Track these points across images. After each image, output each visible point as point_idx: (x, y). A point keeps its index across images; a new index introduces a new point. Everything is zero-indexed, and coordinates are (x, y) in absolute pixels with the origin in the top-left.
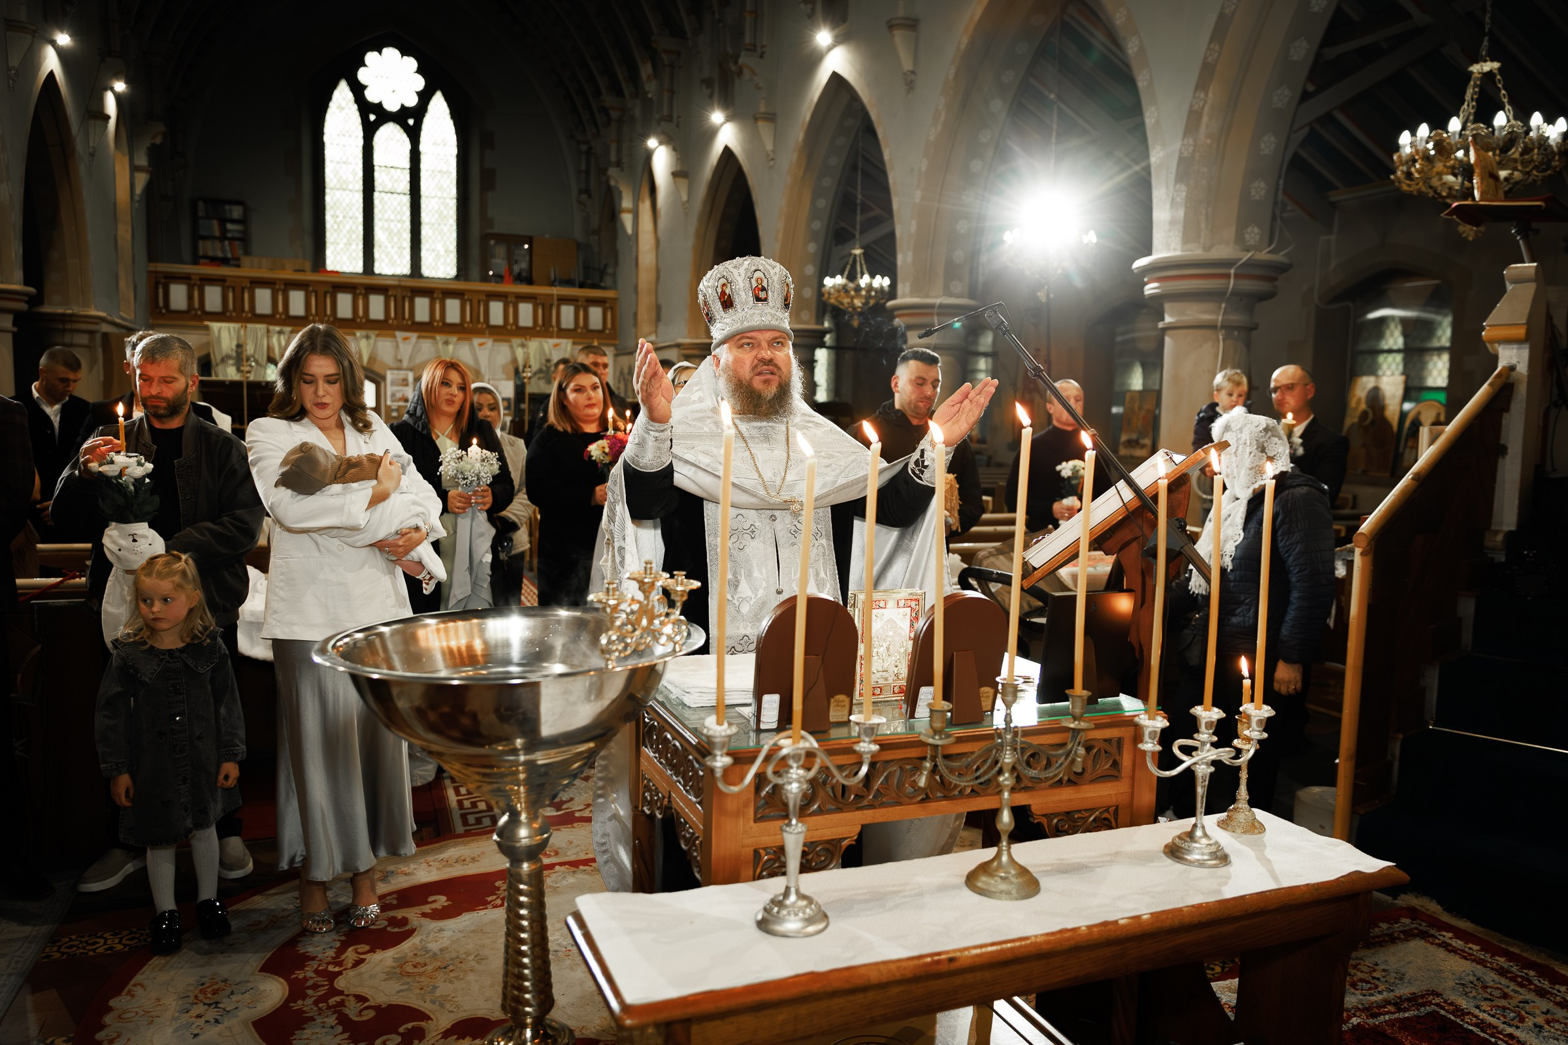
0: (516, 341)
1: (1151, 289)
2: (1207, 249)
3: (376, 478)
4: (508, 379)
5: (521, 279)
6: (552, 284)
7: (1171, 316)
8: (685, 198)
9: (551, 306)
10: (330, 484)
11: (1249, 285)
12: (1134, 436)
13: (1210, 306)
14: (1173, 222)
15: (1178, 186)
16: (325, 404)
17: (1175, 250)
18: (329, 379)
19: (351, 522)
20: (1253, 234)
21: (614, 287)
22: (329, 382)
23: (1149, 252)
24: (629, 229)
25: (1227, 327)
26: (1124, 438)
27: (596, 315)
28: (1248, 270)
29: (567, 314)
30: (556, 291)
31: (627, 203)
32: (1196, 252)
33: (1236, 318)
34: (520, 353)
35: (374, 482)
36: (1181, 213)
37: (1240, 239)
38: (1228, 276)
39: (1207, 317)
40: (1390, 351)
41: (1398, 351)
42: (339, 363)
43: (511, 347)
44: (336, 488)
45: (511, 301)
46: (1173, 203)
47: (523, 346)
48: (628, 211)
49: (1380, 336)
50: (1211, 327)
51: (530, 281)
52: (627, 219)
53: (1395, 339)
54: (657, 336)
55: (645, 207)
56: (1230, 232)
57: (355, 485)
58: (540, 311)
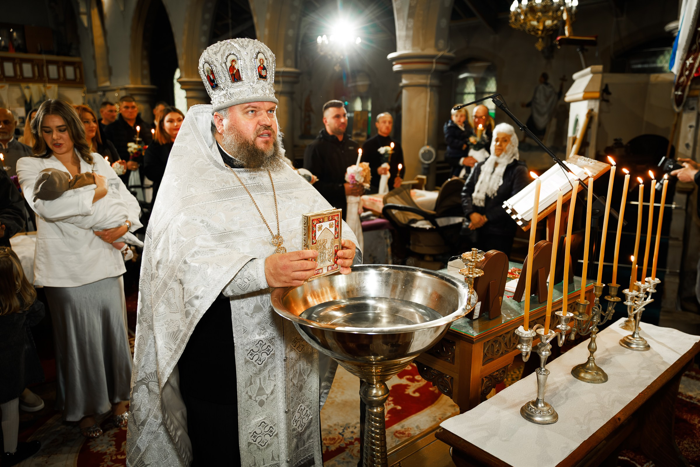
0: (23, 85)
1: (397, 67)
2: (423, 50)
3: (95, 183)
4: (21, 106)
5: (18, 49)
6: (40, 53)
7: (406, 79)
8: (122, 8)
9: (43, 66)
10: (67, 190)
11: (441, 67)
12: (359, 131)
13: (424, 76)
14: (407, 37)
15: (410, 20)
16: (61, 144)
17: (409, 50)
18: (60, 129)
19: (84, 211)
20: (441, 43)
21: (79, 55)
22: (60, 131)
23: (394, 50)
24: (86, 23)
25: (431, 86)
26: (354, 132)
27: (70, 71)
28: (441, 60)
29: (53, 70)
30: (44, 57)
31: (83, 9)
32: (418, 51)
33: (435, 82)
34: (27, 92)
35: (94, 186)
36: (411, 33)
37: (436, 46)
38: (432, 63)
39: (423, 81)
40: (469, 93)
41: (473, 93)
42: (65, 119)
43: (21, 89)
44: (70, 192)
45: (17, 63)
46: (407, 29)
47: (28, 88)
48: (84, 14)
49: (464, 86)
50: (424, 86)
51: (26, 51)
52: (84, 19)
53: (471, 87)
54: (111, 83)
55: (95, 12)
56: (432, 42)
57: (81, 189)
58: (36, 69)
